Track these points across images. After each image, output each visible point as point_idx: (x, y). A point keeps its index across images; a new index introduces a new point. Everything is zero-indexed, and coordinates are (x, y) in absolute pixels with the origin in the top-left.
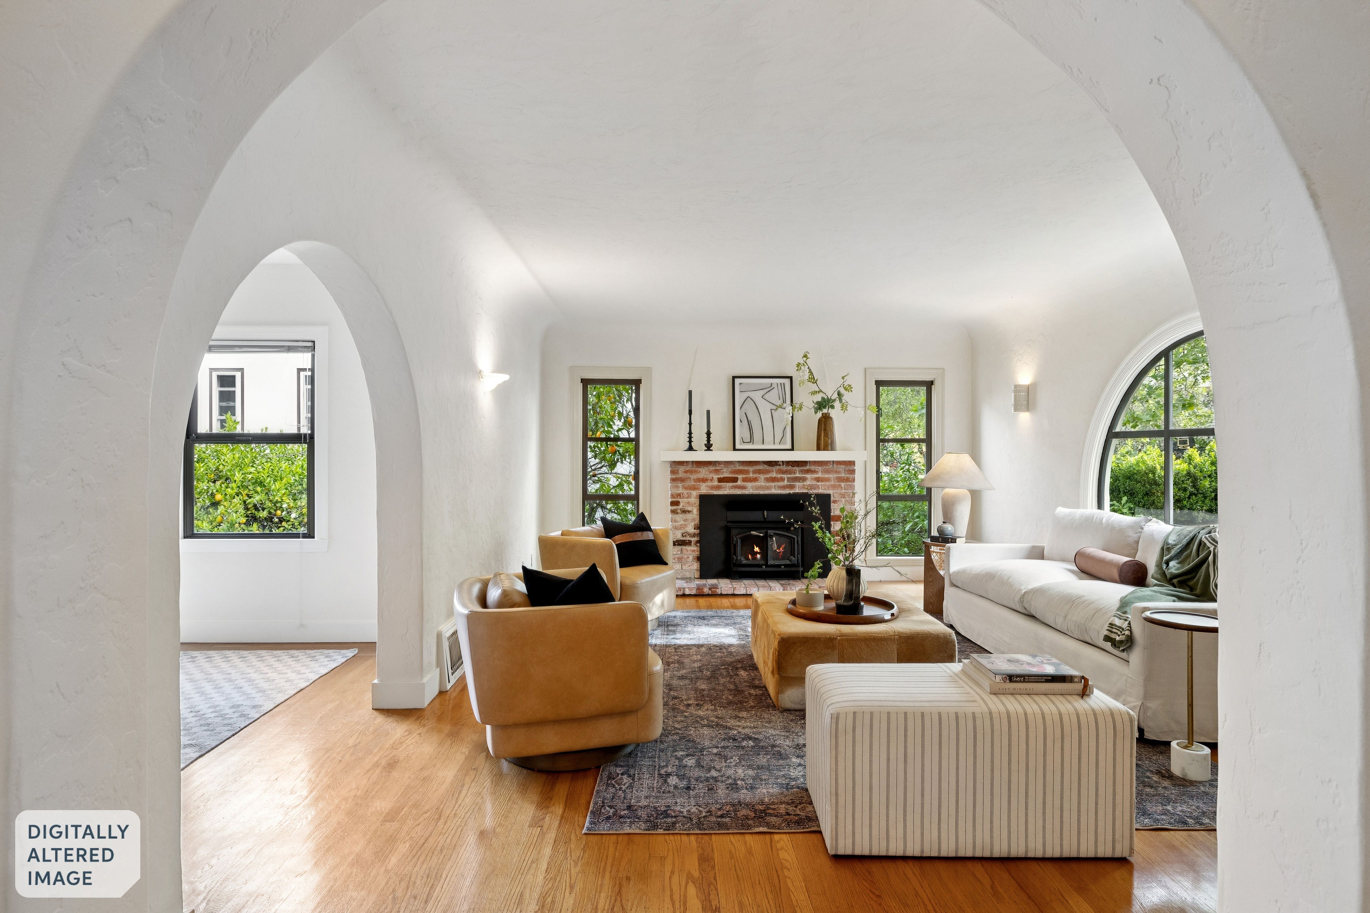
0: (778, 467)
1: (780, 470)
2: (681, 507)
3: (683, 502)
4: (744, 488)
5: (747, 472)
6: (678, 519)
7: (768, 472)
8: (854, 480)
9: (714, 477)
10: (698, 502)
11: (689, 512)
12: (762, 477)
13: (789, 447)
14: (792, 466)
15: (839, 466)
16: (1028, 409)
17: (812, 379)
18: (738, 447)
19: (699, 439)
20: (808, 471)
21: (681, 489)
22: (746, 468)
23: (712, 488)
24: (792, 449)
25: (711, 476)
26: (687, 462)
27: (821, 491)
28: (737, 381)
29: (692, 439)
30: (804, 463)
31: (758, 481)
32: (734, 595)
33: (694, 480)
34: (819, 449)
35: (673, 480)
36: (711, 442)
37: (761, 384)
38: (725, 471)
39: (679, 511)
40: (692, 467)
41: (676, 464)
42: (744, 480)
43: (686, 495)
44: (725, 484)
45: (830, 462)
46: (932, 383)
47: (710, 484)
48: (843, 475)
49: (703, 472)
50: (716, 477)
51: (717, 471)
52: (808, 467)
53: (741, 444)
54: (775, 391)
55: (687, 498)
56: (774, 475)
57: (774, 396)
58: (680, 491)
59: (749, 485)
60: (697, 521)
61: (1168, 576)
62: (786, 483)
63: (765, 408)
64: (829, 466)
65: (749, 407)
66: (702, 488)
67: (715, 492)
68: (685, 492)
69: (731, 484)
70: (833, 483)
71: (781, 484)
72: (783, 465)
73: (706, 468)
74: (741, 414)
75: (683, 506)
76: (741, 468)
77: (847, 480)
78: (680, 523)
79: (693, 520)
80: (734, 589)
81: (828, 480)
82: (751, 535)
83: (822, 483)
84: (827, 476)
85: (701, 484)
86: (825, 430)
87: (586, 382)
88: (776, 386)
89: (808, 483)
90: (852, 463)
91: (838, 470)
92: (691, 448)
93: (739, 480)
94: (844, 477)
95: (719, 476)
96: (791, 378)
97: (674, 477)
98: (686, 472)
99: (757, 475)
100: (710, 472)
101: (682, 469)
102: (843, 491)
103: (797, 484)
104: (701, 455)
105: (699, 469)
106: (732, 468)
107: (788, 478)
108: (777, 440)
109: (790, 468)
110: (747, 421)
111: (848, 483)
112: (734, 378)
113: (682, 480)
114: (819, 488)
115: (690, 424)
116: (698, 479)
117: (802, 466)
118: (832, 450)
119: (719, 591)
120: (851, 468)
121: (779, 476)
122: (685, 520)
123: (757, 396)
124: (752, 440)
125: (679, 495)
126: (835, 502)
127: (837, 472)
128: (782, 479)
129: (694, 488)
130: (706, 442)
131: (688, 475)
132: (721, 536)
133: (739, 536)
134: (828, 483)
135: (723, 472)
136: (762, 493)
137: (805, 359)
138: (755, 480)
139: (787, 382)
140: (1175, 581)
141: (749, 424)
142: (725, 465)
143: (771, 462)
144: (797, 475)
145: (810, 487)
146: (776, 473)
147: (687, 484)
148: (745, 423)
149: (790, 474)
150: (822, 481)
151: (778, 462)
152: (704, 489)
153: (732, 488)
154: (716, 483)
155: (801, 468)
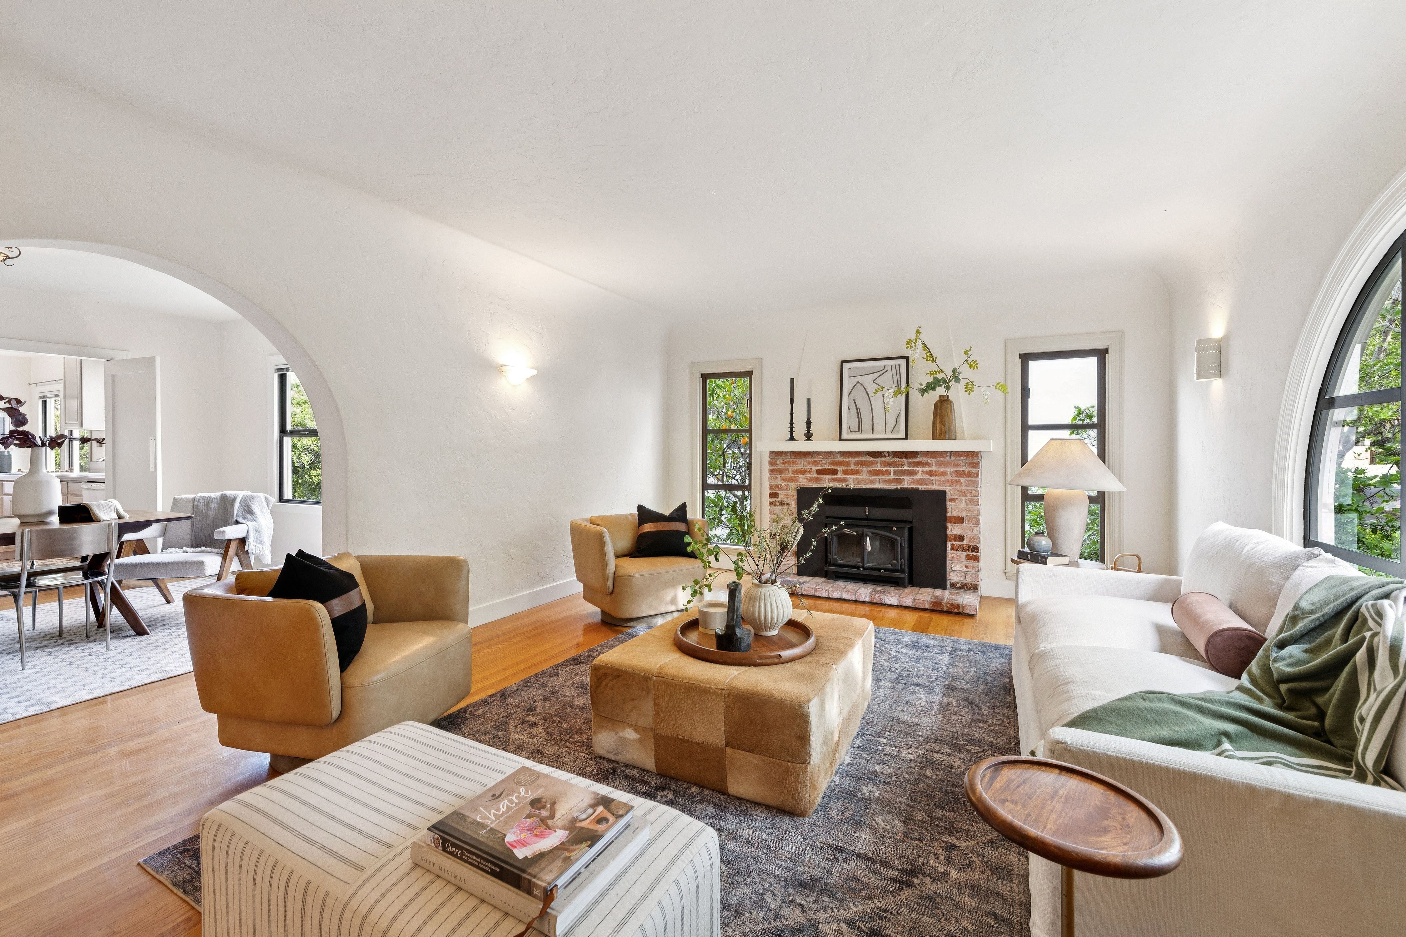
0: (883, 459)
1: (885, 461)
2: (779, 499)
3: (781, 494)
4: (845, 481)
5: (848, 464)
6: (777, 512)
7: (872, 464)
8: (977, 475)
9: (813, 468)
10: (796, 494)
11: (787, 504)
12: (865, 469)
13: (903, 436)
14: (901, 458)
15: (958, 458)
16: (1218, 373)
17: (931, 358)
18: (844, 436)
19: (800, 428)
20: (919, 464)
21: (779, 480)
22: (847, 460)
23: (811, 480)
24: (906, 438)
25: (810, 467)
26: (786, 453)
27: (935, 487)
28: (846, 366)
29: (794, 429)
30: (914, 454)
31: (860, 473)
33: (793, 471)
34: (933, 439)
35: (771, 471)
36: (811, 432)
37: (873, 367)
38: (824, 462)
39: (777, 503)
40: (791, 458)
41: (775, 455)
42: (845, 472)
43: (784, 487)
44: (824, 476)
45: (946, 453)
46: (1106, 351)
47: (808, 476)
48: (963, 469)
49: (802, 464)
50: (815, 468)
51: (816, 463)
52: (919, 459)
53: (848, 434)
54: (889, 374)
55: (786, 490)
56: (878, 467)
57: (887, 379)
58: (779, 482)
59: (850, 478)
60: (795, 515)
62: (892, 476)
63: (877, 394)
64: (945, 458)
65: (859, 393)
66: (800, 480)
67: (814, 485)
68: (784, 484)
69: (830, 477)
70: (950, 478)
71: (886, 477)
72: (889, 456)
73: (805, 460)
74: (849, 401)
75: (781, 498)
76: (842, 459)
77: (969, 474)
78: (779, 516)
79: (793, 510)
81: (944, 474)
82: (846, 533)
83: (936, 478)
84: (942, 469)
85: (799, 476)
87: (705, 377)
88: (889, 368)
89: (919, 477)
90: (975, 454)
91: (957, 462)
92: (792, 438)
93: (839, 473)
94: (964, 471)
95: (818, 468)
96: (906, 358)
97: (772, 468)
98: (784, 463)
99: (859, 468)
100: (809, 464)
101: (780, 460)
102: (963, 488)
103: (906, 478)
104: (801, 446)
105: (798, 460)
106: (831, 459)
107: (895, 471)
108: (889, 428)
109: (897, 459)
110: (856, 409)
111: (970, 478)
112: (842, 362)
113: (780, 471)
114: (932, 484)
115: (792, 413)
116: (797, 470)
117: (912, 457)
118: (950, 439)
120: (975, 460)
121: (884, 469)
122: (784, 513)
123: (868, 381)
124: (860, 429)
125: (777, 487)
126: (952, 500)
127: (954, 465)
128: (888, 473)
129: (793, 480)
130: (806, 432)
131: (786, 466)
134: (943, 478)
135: (822, 464)
136: (864, 487)
137: (917, 334)
138: (857, 472)
139: (903, 362)
141: (858, 412)
142: (825, 455)
143: (875, 452)
144: (906, 468)
145: (921, 482)
146: (881, 465)
147: (786, 475)
148: (854, 410)
149: (896, 467)
150: (936, 476)
151: (883, 452)
152: (803, 481)
153: (831, 481)
154: (815, 475)
155: (911, 460)
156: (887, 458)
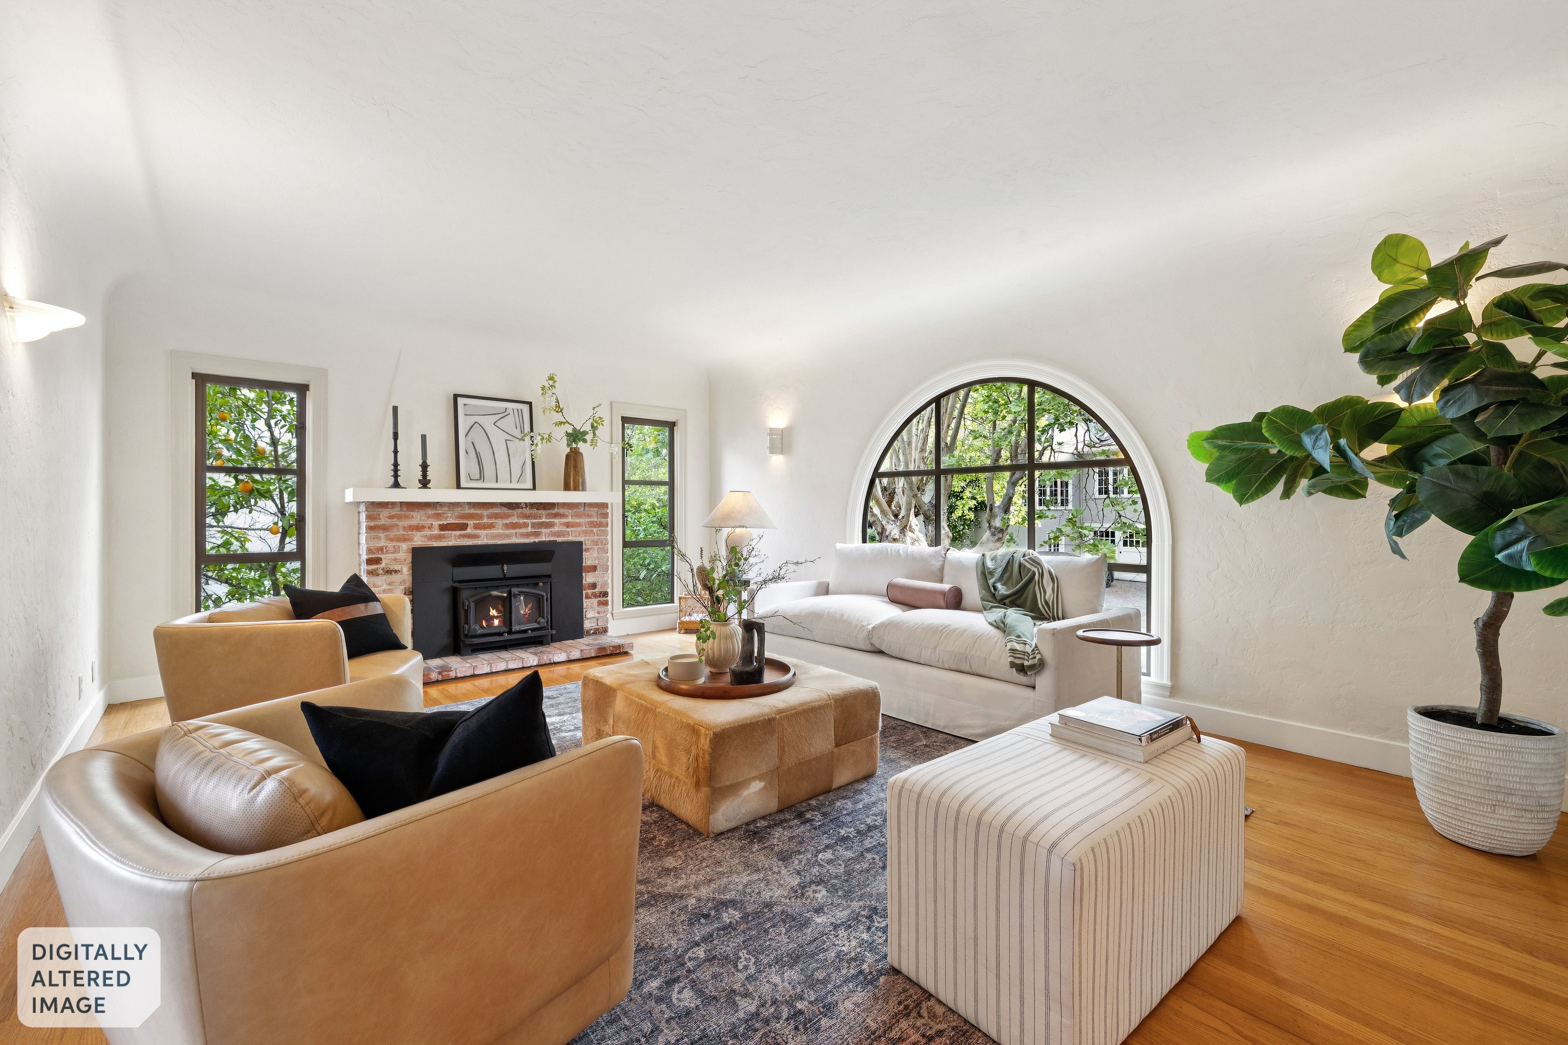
0: (520, 510)
1: (522, 513)
2: (383, 565)
3: (386, 558)
4: (476, 537)
5: (480, 517)
6: (379, 583)
7: (507, 516)
8: (606, 525)
9: (434, 523)
10: (410, 558)
11: (396, 571)
12: (500, 522)
13: (530, 486)
14: (538, 509)
15: (590, 509)
16: (782, 452)
17: (558, 408)
18: (463, 484)
19: (410, 471)
20: (556, 515)
21: (383, 540)
22: (478, 512)
23: (431, 538)
24: (534, 488)
25: (429, 522)
26: (393, 504)
27: (571, 538)
28: (461, 401)
29: (399, 473)
30: (549, 505)
31: (494, 527)
32: (474, 676)
33: (404, 527)
34: (567, 488)
35: (370, 529)
36: (428, 478)
37: (493, 408)
38: (449, 515)
39: (381, 571)
40: (401, 510)
41: (375, 506)
42: (476, 527)
43: (392, 549)
44: (450, 532)
45: (581, 504)
46: (674, 424)
47: (427, 532)
48: (596, 519)
49: (418, 518)
50: (436, 523)
51: (438, 516)
52: (556, 510)
53: (467, 482)
54: (511, 417)
55: (393, 553)
56: (515, 520)
57: (509, 423)
58: (382, 543)
59: (483, 533)
60: (409, 584)
61: (998, 598)
62: (530, 529)
63: (498, 438)
64: (579, 509)
65: (477, 434)
66: (415, 539)
67: (436, 544)
68: (390, 545)
69: (458, 533)
70: (584, 528)
71: (524, 530)
72: (526, 507)
73: (422, 512)
74: (466, 444)
75: (387, 564)
76: (472, 511)
77: (600, 525)
78: (382, 588)
79: (404, 582)
80: (475, 668)
81: (578, 525)
82: (491, 595)
83: (572, 529)
84: (578, 521)
85: (415, 533)
86: (575, 467)
87: (201, 379)
88: (511, 412)
89: (556, 529)
90: (604, 506)
91: (590, 513)
93: (469, 527)
94: (596, 522)
95: (441, 523)
96: (530, 404)
97: (372, 523)
98: (390, 517)
99: (493, 521)
100: (429, 517)
101: (384, 513)
102: (596, 538)
103: (543, 530)
104: (413, 494)
105: (412, 513)
106: (458, 511)
107: (532, 524)
108: (515, 477)
109: (534, 511)
110: (474, 453)
111: (601, 528)
112: (456, 396)
113: (385, 528)
114: (569, 535)
115: (396, 452)
116: (410, 526)
117: (549, 509)
118: (583, 490)
119: (452, 674)
120: (604, 511)
121: (521, 521)
122: (390, 584)
123: (487, 422)
124: (482, 477)
125: (381, 549)
126: (587, 550)
127: (589, 516)
128: (525, 525)
129: (404, 539)
130: (421, 478)
131: (395, 521)
132: (445, 600)
133: (473, 599)
134: (579, 529)
135: (447, 517)
136: (499, 542)
137: (551, 382)
138: (491, 526)
139: (525, 408)
140: (1007, 601)
141: (477, 457)
142: (449, 507)
143: (511, 503)
144: (544, 520)
145: (558, 534)
146: (518, 517)
147: (393, 533)
148: (472, 454)
149: (535, 519)
150: (572, 527)
151: (520, 503)
152: (419, 540)
153: (459, 538)
154: (436, 532)
155: (549, 512)
156: (524, 509)
